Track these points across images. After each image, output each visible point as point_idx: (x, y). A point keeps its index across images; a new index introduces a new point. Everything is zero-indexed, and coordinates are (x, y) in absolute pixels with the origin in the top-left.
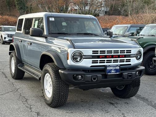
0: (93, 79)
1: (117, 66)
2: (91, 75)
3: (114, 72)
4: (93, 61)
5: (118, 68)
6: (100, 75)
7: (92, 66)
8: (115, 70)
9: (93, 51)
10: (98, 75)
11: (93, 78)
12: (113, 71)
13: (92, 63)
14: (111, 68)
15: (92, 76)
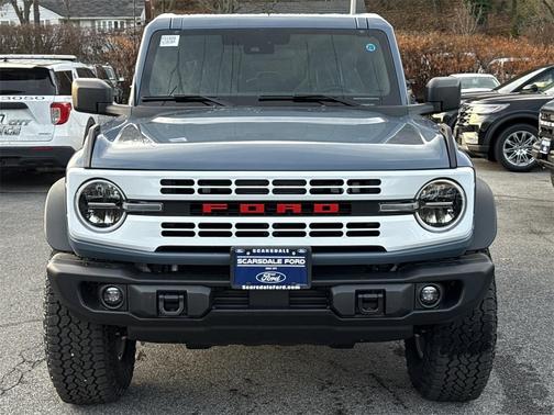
0: (161, 304)
1: (293, 251)
2: (153, 290)
3: (277, 279)
4: (164, 225)
5: (300, 262)
6: (198, 291)
7: (162, 249)
8: (279, 269)
9: (163, 182)
10: (190, 290)
11: (165, 302)
12: (267, 277)
13: (164, 234)
14: (260, 262)
15: (159, 293)
